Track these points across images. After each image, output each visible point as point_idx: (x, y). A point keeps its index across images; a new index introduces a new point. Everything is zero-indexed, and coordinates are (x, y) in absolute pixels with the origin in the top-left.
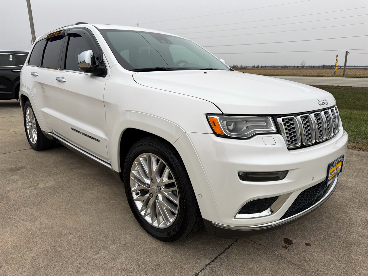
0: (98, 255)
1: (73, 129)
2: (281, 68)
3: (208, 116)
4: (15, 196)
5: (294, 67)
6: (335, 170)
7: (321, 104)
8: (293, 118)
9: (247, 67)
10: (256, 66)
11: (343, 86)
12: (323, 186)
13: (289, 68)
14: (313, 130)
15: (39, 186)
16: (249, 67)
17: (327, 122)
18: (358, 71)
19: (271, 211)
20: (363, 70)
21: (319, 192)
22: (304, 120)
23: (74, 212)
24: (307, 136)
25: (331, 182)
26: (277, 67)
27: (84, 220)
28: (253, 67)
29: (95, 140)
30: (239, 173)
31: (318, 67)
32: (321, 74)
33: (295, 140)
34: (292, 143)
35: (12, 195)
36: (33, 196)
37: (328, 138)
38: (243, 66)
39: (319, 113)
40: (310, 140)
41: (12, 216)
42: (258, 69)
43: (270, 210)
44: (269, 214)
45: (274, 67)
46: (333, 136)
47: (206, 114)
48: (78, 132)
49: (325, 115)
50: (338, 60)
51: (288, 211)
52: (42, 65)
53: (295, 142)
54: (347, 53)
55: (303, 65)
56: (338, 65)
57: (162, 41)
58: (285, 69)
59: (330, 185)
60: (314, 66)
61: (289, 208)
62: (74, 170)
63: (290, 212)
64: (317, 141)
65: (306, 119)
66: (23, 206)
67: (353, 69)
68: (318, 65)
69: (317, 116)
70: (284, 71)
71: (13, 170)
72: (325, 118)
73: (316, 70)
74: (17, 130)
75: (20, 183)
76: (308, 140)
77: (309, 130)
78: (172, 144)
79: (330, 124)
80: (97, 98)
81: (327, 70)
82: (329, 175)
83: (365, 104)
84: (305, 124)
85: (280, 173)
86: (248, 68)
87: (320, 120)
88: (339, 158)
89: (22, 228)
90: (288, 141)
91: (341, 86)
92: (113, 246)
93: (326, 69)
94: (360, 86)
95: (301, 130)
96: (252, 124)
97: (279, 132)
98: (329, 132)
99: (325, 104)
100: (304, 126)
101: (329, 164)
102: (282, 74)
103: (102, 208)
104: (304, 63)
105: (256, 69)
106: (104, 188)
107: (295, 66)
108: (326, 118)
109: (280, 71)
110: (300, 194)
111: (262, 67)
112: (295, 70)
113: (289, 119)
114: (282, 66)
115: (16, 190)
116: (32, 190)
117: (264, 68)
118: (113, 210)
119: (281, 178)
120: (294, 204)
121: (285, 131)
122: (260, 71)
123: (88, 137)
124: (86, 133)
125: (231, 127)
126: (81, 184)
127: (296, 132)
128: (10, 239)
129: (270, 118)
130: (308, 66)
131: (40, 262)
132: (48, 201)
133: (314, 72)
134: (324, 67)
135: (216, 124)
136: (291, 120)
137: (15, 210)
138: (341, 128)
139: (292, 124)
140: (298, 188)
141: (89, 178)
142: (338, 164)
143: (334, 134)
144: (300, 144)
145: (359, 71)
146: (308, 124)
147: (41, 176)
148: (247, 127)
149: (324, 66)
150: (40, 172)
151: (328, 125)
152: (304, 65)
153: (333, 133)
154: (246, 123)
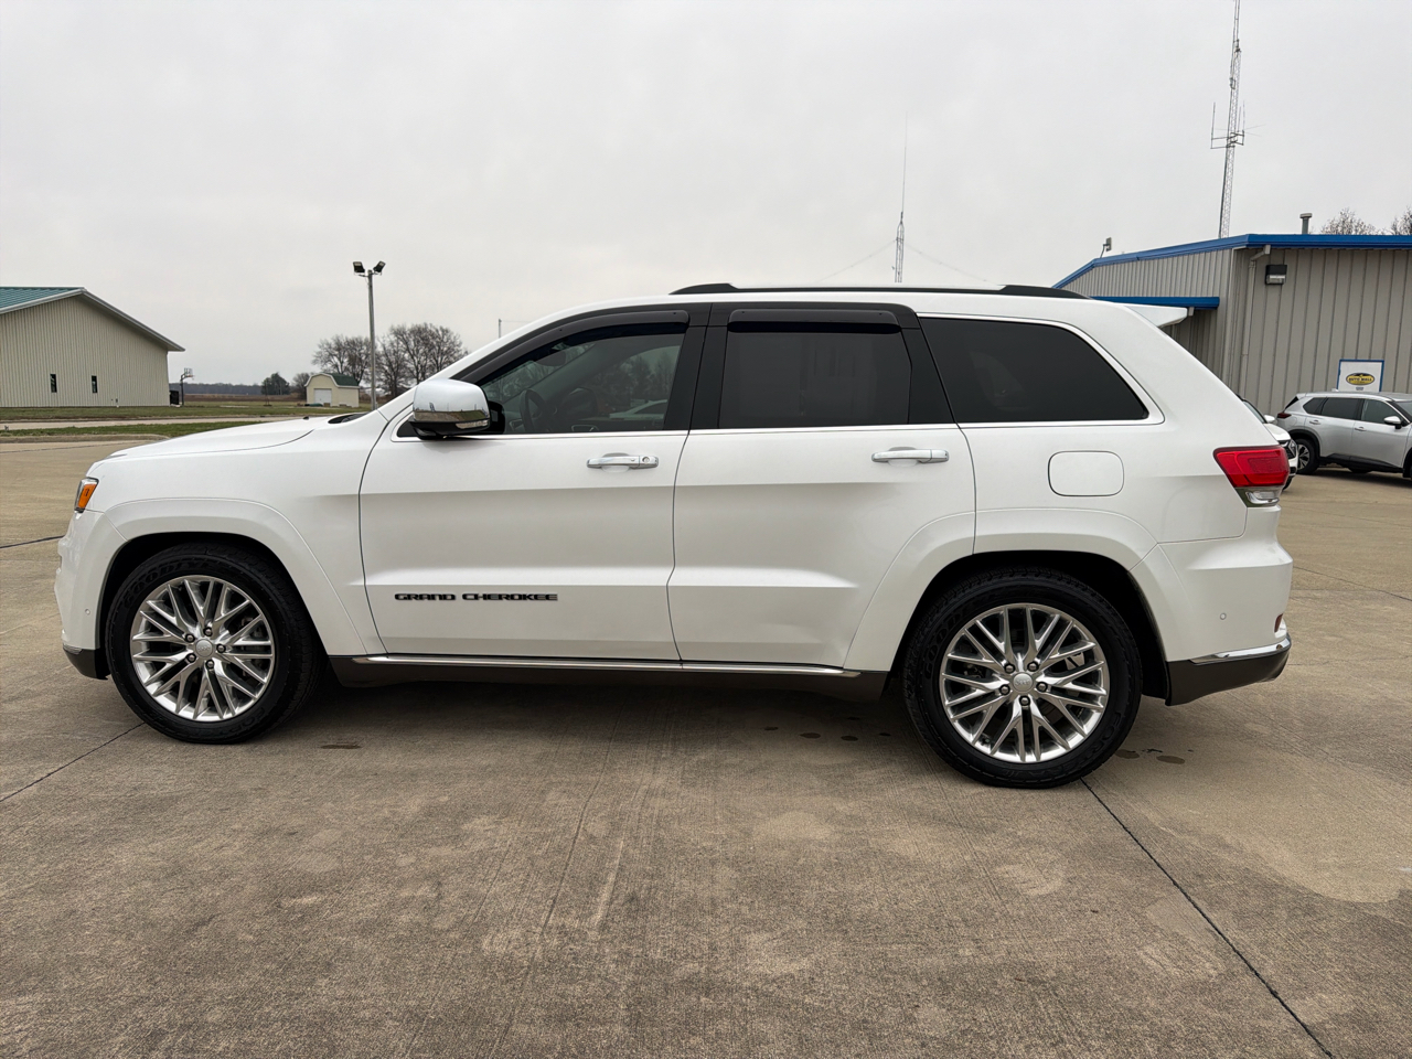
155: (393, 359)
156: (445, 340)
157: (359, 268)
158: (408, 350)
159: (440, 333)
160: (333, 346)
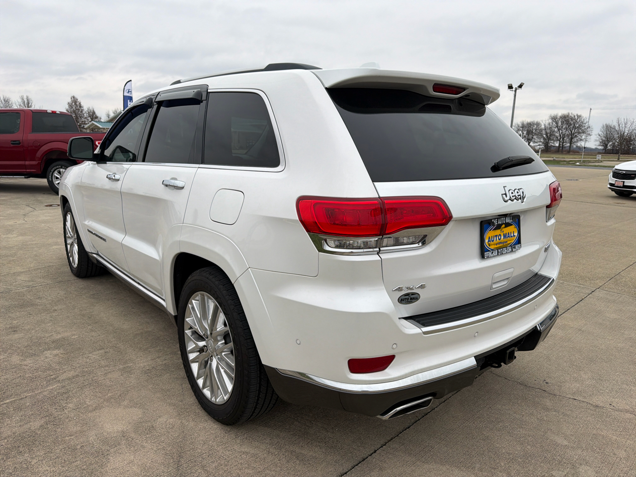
155: (548, 131)
156: (578, 121)
157: (510, 87)
158: (557, 126)
159: (576, 117)
160: (520, 125)
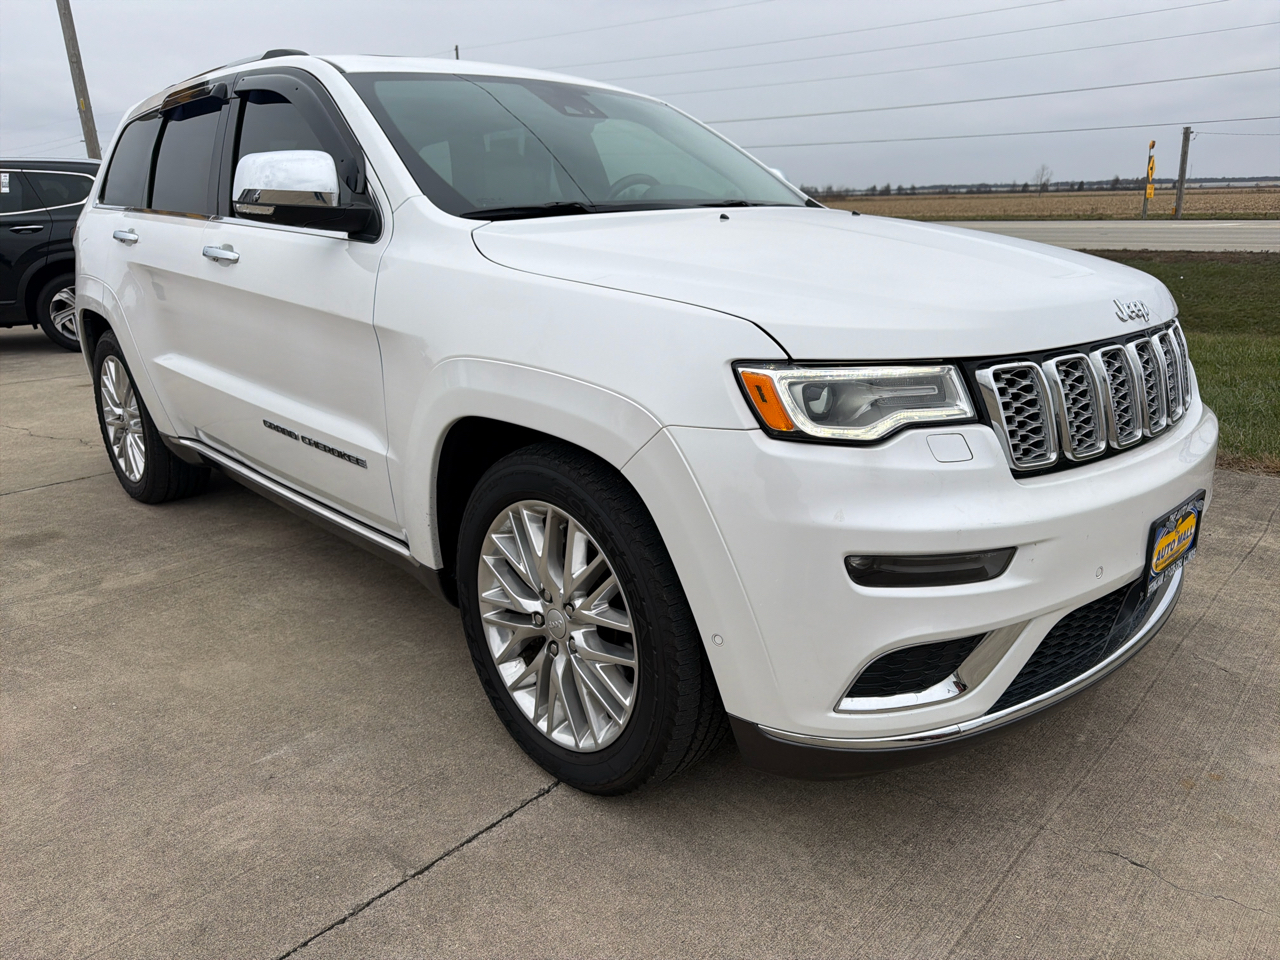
0: (269, 757)
1: (271, 426)
2: (967, 193)
3: (740, 370)
4: (29, 615)
5: (1013, 189)
6: (1174, 541)
7: (1126, 317)
8: (1031, 367)
9: (847, 191)
10: (879, 188)
11: (1159, 249)
12: (1132, 598)
13: (996, 192)
14: (1098, 406)
15: (105, 585)
16: (854, 191)
17: (1146, 380)
18: (1234, 196)
19: (957, 684)
20: (1253, 192)
21: (1121, 619)
22: (1067, 374)
23: (208, 651)
24: (1079, 428)
25: (1159, 583)
26: (952, 190)
27: (234, 672)
28: (867, 190)
29: (350, 460)
30: (847, 560)
31: (1096, 187)
32: (1101, 211)
33: (1038, 444)
34: (1026, 452)
35: (20, 614)
36: (84, 612)
37: (1151, 433)
38: (835, 189)
39: (1119, 350)
40: (1089, 442)
41: (20, 667)
42: (886, 197)
43: (954, 682)
44: (951, 695)
45: (944, 191)
46: (1168, 426)
47: (732, 364)
48: (290, 434)
49: (1139, 354)
50: (1155, 158)
51: (1014, 683)
52: (149, 205)
53: (1038, 452)
54: (1187, 133)
55: (1044, 180)
56: (1156, 176)
57: (569, 110)
58: (981, 195)
59: (1156, 591)
60: (1082, 184)
61: (1020, 675)
62: (215, 539)
63: (1022, 687)
64: (1115, 445)
65: (1076, 369)
66: (52, 641)
67: (1216, 191)
68: (1095, 180)
69: (1111, 358)
70: (974, 202)
71: (25, 544)
72: (1140, 364)
73: (1087, 196)
74: (37, 423)
75: (44, 580)
76: (1081, 442)
77: (1085, 407)
78: (619, 468)
79: (1156, 387)
80: (353, 316)
81: (1126, 195)
82: (1154, 560)
83: (1231, 309)
84: (1072, 387)
85: (989, 555)
86: (852, 196)
87: (1124, 373)
88: (1186, 503)
89: (51, 698)
90: (1015, 447)
91: (1153, 249)
92: (313, 734)
93: (1125, 192)
94: (1219, 248)
95: (1057, 410)
96: (891, 391)
97: (982, 416)
98: (1154, 413)
99: (1138, 316)
100: (1067, 395)
101: (1154, 524)
102: (966, 215)
103: (293, 639)
104: (1045, 172)
105: (880, 200)
106: (305, 584)
107: (1014, 186)
108: (1144, 367)
109: (961, 205)
110: (1056, 628)
111: (900, 191)
112: (1014, 197)
113: (1018, 371)
114: (973, 186)
115: (31, 600)
116: (81, 598)
117: (907, 194)
118: (326, 642)
119: (991, 571)
120: (1037, 662)
121: (1003, 414)
122: (893, 204)
123: (325, 451)
124: (315, 439)
125: (819, 406)
126: (235, 577)
127: (1042, 417)
128: (12, 725)
129: (950, 369)
130: (1063, 184)
131: (98, 777)
132: (131, 625)
133: (1080, 203)
134: (1116, 185)
135: (766, 397)
136: (1024, 373)
137: (27, 651)
138: (1195, 400)
139: (1028, 389)
140: (1048, 607)
141: (259, 558)
142: (1183, 521)
143: (1169, 419)
144: (1053, 457)
145: (1238, 196)
146: (1082, 389)
147: (109, 557)
148: (874, 404)
149: (1117, 181)
150: (108, 547)
151: (1151, 388)
152: (1048, 180)
153: (1168, 416)
154: (871, 391)
